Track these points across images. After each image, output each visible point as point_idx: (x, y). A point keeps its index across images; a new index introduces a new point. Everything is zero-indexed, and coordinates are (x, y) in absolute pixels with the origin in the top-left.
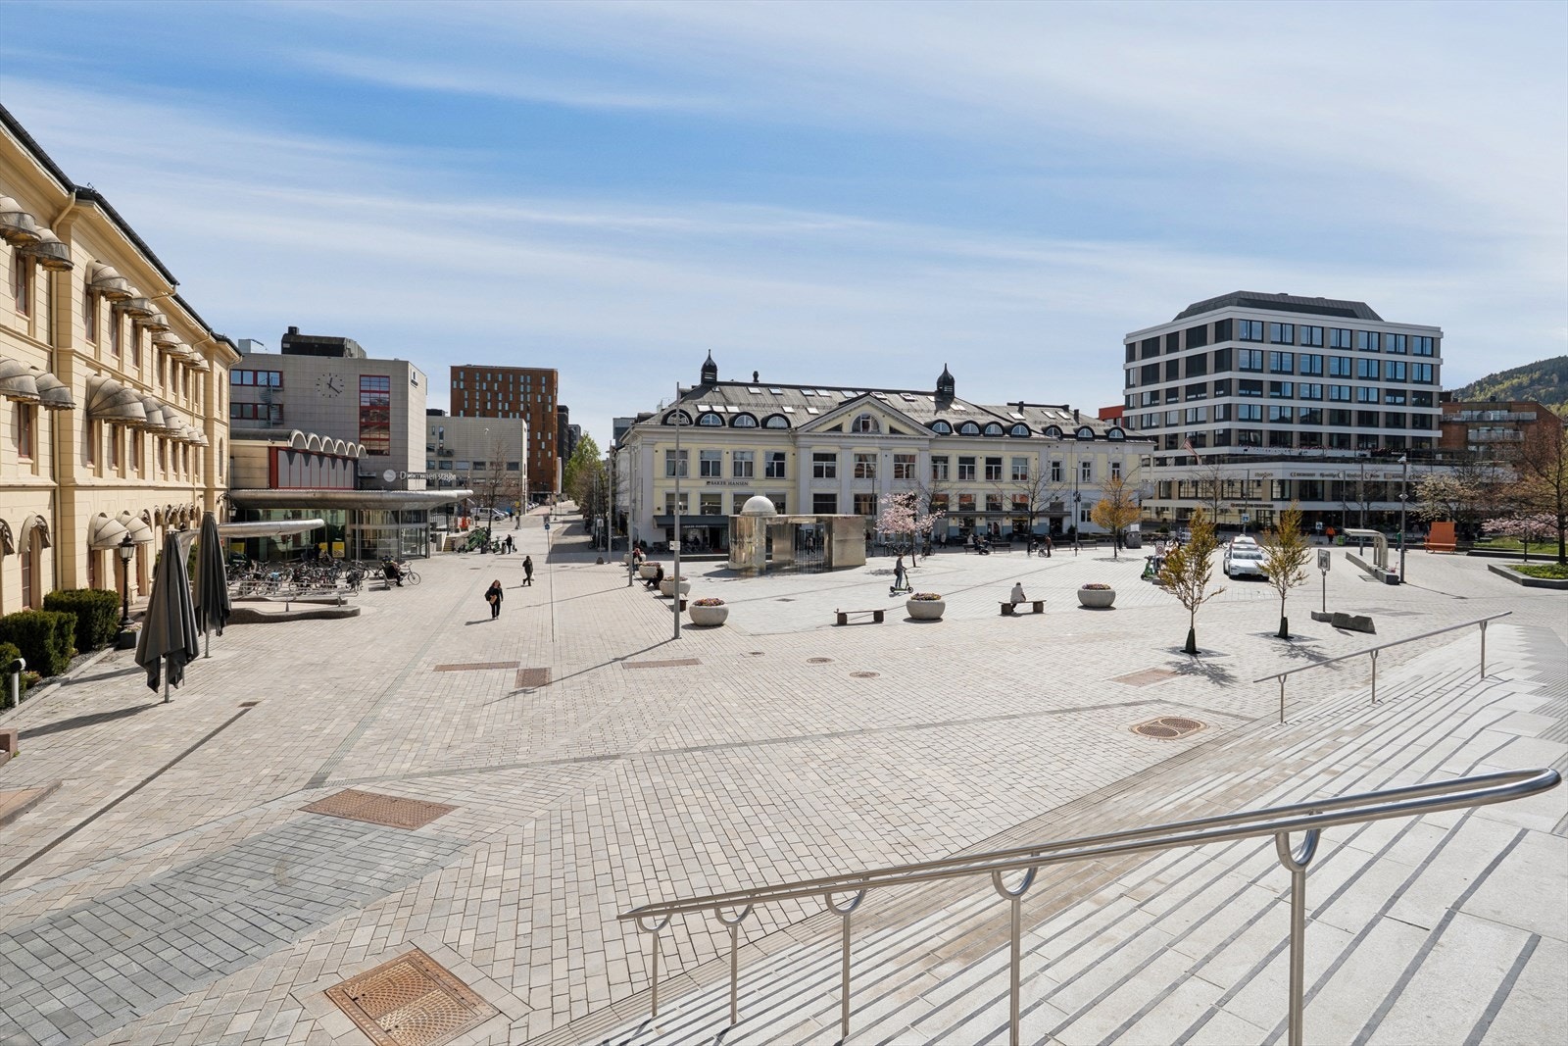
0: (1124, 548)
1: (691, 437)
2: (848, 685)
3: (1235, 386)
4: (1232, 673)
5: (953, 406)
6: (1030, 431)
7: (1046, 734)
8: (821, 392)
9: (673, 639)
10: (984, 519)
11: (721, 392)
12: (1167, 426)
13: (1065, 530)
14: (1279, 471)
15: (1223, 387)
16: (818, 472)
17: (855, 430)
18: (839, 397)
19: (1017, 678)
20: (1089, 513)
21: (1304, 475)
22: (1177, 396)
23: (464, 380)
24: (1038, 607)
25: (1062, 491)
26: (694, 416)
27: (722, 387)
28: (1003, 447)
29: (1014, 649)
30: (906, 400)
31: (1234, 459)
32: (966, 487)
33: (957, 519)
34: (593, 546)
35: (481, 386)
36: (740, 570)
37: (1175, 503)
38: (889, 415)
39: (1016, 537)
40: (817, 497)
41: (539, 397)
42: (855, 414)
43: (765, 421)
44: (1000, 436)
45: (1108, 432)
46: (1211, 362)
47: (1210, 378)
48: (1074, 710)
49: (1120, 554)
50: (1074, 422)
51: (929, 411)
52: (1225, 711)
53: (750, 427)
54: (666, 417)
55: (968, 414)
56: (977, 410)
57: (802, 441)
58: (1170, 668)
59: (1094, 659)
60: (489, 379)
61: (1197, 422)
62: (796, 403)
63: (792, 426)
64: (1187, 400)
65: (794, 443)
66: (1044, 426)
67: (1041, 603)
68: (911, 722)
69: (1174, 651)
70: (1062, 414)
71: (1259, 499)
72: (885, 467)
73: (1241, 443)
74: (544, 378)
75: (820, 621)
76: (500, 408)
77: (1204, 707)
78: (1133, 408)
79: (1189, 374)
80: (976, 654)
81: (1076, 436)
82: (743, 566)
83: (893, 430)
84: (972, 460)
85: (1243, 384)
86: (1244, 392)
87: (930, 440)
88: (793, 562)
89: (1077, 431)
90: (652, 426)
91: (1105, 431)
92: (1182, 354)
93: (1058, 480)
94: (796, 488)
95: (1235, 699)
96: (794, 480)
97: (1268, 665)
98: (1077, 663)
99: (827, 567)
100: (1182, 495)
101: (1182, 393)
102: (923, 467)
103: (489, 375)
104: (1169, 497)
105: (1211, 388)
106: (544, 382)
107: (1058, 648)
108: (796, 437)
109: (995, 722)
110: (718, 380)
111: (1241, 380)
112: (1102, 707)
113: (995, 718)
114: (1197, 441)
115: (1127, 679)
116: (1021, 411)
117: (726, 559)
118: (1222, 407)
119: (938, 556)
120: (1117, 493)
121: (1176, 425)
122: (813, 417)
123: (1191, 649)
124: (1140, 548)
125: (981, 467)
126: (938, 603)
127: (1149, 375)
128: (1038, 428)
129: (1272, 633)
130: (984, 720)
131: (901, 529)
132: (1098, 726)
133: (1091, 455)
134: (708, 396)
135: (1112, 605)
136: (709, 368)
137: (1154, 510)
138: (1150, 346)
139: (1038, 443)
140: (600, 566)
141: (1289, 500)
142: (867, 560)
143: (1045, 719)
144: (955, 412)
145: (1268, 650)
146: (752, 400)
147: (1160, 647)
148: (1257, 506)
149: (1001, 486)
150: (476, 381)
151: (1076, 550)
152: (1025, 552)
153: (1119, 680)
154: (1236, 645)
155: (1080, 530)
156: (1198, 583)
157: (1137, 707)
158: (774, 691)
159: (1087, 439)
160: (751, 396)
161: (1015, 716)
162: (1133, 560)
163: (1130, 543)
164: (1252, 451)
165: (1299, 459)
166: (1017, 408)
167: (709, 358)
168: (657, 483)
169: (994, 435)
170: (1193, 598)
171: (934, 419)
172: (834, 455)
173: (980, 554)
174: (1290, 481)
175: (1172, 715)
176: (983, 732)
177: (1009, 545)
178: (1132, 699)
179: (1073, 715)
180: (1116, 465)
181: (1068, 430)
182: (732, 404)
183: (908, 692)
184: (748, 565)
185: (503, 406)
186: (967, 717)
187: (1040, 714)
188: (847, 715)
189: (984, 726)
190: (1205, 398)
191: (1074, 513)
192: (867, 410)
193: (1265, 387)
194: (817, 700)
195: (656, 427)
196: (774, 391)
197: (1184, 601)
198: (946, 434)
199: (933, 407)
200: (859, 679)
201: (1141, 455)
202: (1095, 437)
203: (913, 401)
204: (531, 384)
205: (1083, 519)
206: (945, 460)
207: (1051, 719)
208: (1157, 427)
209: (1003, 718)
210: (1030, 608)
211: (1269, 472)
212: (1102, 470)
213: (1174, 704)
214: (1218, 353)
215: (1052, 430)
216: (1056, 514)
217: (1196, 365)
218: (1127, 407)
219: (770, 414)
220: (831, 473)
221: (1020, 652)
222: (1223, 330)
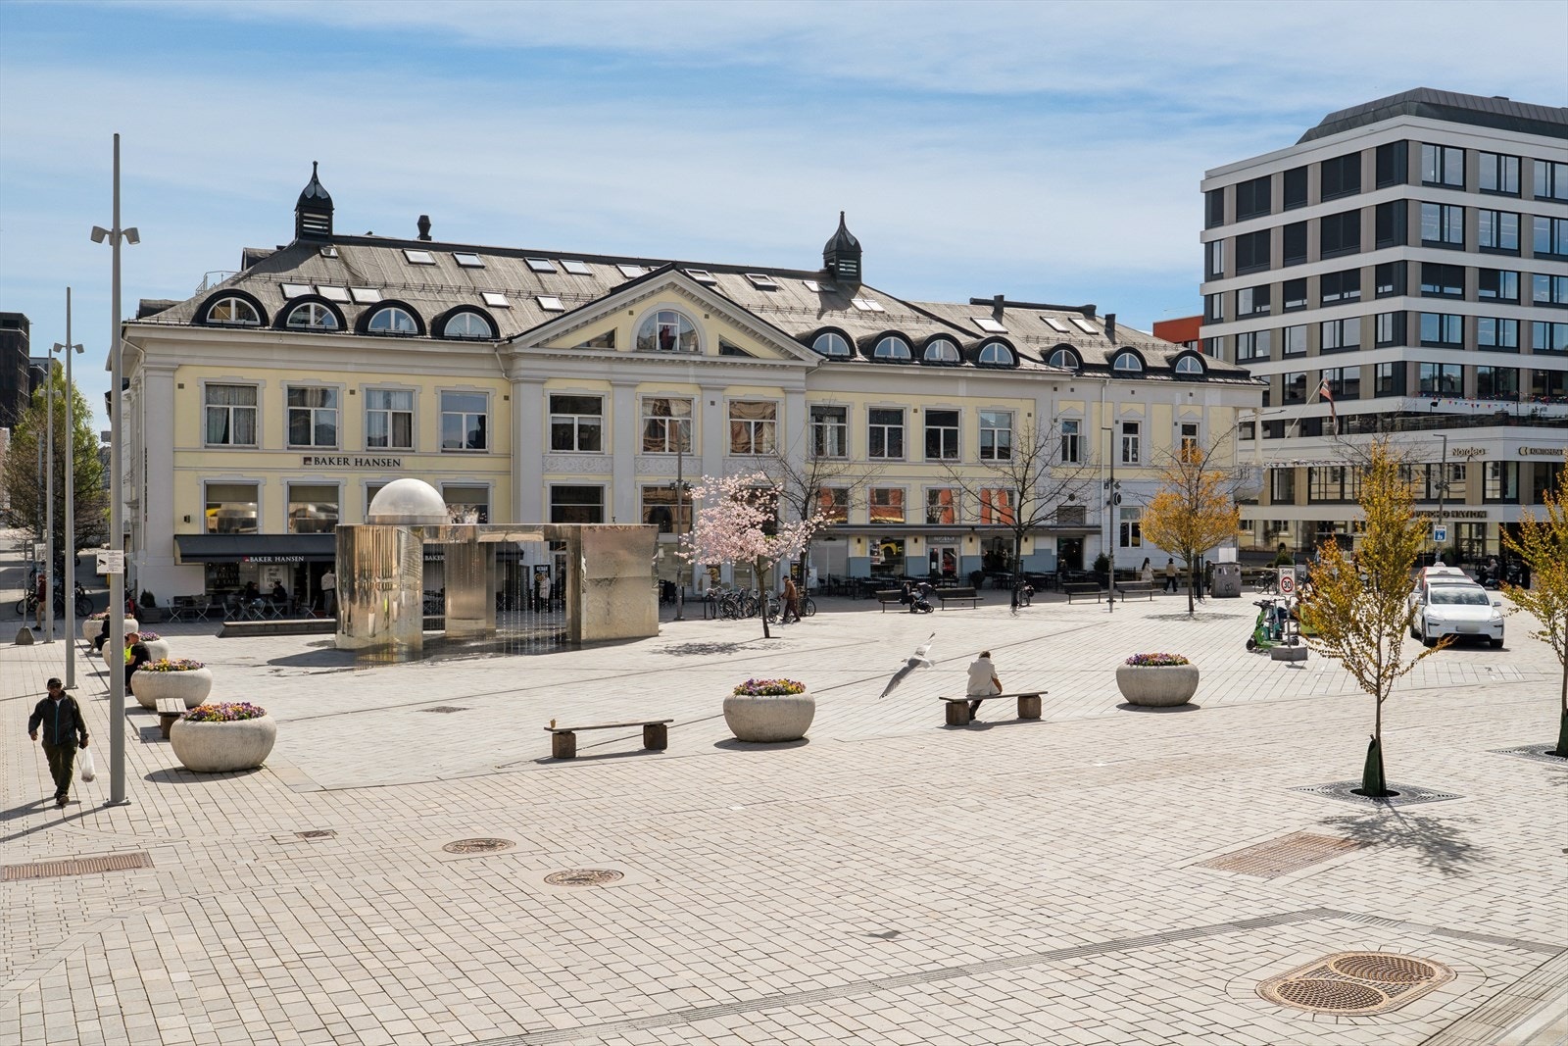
0: (1208, 598)
1: (266, 354)
2: (530, 905)
3: (1414, 276)
4: (1475, 839)
5: (858, 302)
6: (1016, 355)
7: (1040, 1017)
8: (571, 266)
9: (107, 806)
10: (922, 541)
11: (341, 257)
12: (1286, 356)
13: (1088, 564)
14: (1497, 444)
15: (1390, 277)
16: (561, 439)
17: (644, 345)
18: (610, 277)
19: (974, 868)
20: (1136, 527)
21: (1543, 452)
22: (1304, 296)
24: (1029, 708)
25: (1085, 482)
26: (273, 306)
27: (343, 248)
28: (962, 388)
29: (970, 802)
30: (758, 287)
31: (1411, 421)
32: (889, 474)
33: (866, 544)
34: (30, 608)
36: (364, 651)
37: (1299, 513)
38: (719, 313)
39: (988, 580)
40: (559, 493)
42: (644, 309)
43: (440, 323)
44: (955, 364)
45: (1173, 361)
46: (1368, 228)
47: (1367, 259)
48: (1115, 945)
49: (1198, 607)
50: (1106, 339)
51: (805, 311)
52: (1483, 930)
53: (404, 335)
54: (204, 307)
55: (889, 318)
56: (907, 311)
57: (524, 367)
58: (1331, 832)
59: (1157, 817)
61: (1342, 349)
62: (513, 287)
63: (502, 336)
64: (1323, 305)
65: (507, 371)
66: (1045, 346)
67: (1035, 697)
68: (674, 1002)
69: (1337, 791)
70: (1082, 323)
71: (1461, 501)
72: (711, 428)
73: (1425, 390)
75: (510, 753)
77: (1431, 922)
78: (1220, 320)
79: (1328, 250)
80: (878, 816)
81: (1110, 368)
82: (370, 642)
83: (727, 349)
84: (896, 416)
85: (1431, 272)
86: (1429, 288)
87: (809, 370)
88: (492, 633)
89: (1112, 358)
90: (167, 328)
91: (1168, 359)
92: (1313, 212)
93: (1074, 459)
94: (512, 473)
95: (1500, 898)
96: (508, 456)
97: (1554, 816)
98: (1119, 827)
99: (569, 641)
100: (1314, 497)
101: (1313, 290)
102: (793, 430)
104: (1289, 500)
105: (1368, 281)
107: (1076, 793)
108: (511, 358)
109: (906, 990)
110: (336, 232)
111: (1425, 264)
112: (1184, 934)
113: (905, 979)
114: (1343, 389)
115: (1239, 862)
116: (998, 315)
117: (331, 629)
118: (1389, 318)
119: (822, 617)
120: (1193, 485)
121: (1302, 355)
122: (550, 316)
123: (1374, 786)
124: (1239, 596)
125: (915, 432)
126: (798, 702)
127: (1251, 253)
128: (1032, 350)
129: (1543, 747)
130: (876, 985)
131: (735, 554)
132: (1177, 989)
133: (1139, 409)
134: (310, 266)
135: (1192, 701)
136: (314, 204)
137: (1260, 529)
138: (1253, 196)
139: (1032, 381)
140: (23, 648)
141: (1516, 501)
142: (662, 626)
143: (1036, 974)
144: (862, 314)
145: (1541, 783)
146: (412, 276)
147: (1306, 783)
148: (1457, 514)
149: (957, 469)
151: (1111, 602)
152: (1007, 608)
153: (1220, 863)
154: (1472, 774)
155: (1118, 563)
156: (1388, 629)
157: (1270, 931)
158: (319, 930)
159: (1131, 375)
160: (410, 268)
161: (959, 971)
162: (1225, 617)
163: (1219, 585)
164: (1446, 406)
165: (1533, 420)
166: (990, 310)
167: (315, 180)
168: (182, 459)
169: (941, 363)
170: (1379, 666)
171: (816, 326)
172: (599, 400)
173: (913, 611)
174: (1518, 463)
175: (1358, 948)
176: (868, 1020)
177: (972, 594)
178: (1255, 911)
179: (1110, 960)
180: (1190, 430)
181: (1093, 355)
182: (366, 285)
183: (687, 918)
184: (380, 639)
186: (830, 981)
187: (1026, 961)
188: (496, 990)
189: (873, 1004)
190: (1357, 300)
191: (1106, 529)
192: (670, 300)
193: (1472, 280)
194: (430, 952)
195: (178, 328)
196: (463, 259)
197: (1360, 675)
198: (842, 359)
199: (815, 302)
200: (563, 890)
201: (1237, 409)
202: (1148, 370)
203: (773, 289)
205: (1124, 543)
206: (841, 414)
207: (1057, 971)
208: (1266, 359)
209: (928, 977)
210: (1009, 709)
211: (1478, 446)
212: (1159, 438)
213: (1359, 917)
214: (1382, 209)
215: (1061, 355)
216: (1072, 530)
217: (1340, 234)
218: (1208, 319)
219: (452, 306)
220: (590, 439)
221: (983, 807)
222: (1392, 162)
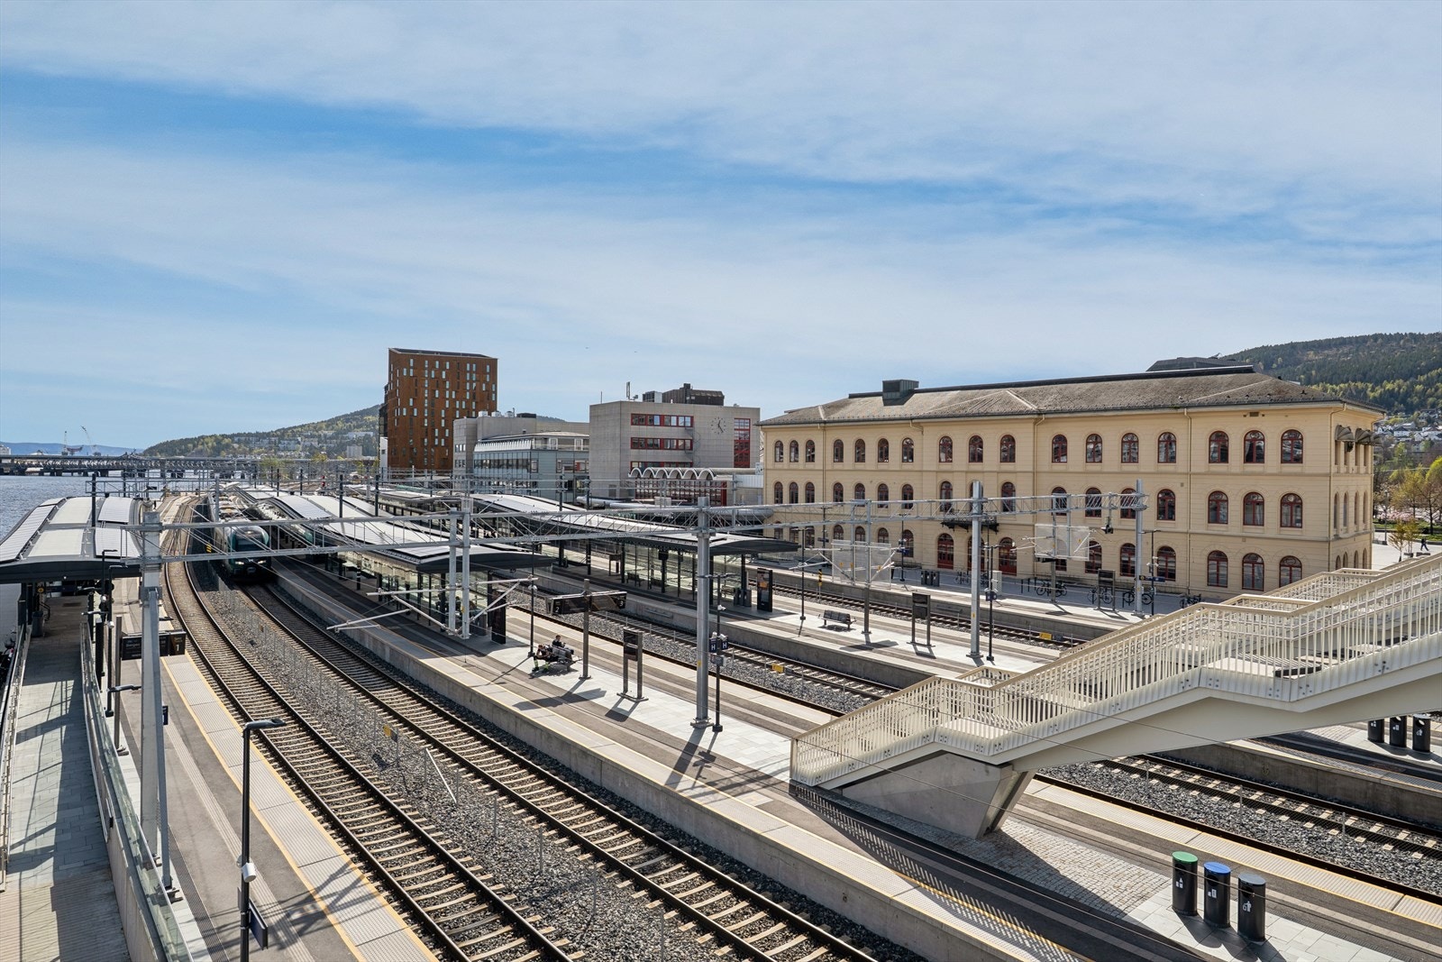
23: (413, 368)
35: (430, 373)
41: (484, 385)
60: (437, 367)
74: (488, 367)
76: (447, 397)
103: (437, 363)
106: (488, 371)
150: (425, 369)
185: (450, 395)
204: (476, 372)
